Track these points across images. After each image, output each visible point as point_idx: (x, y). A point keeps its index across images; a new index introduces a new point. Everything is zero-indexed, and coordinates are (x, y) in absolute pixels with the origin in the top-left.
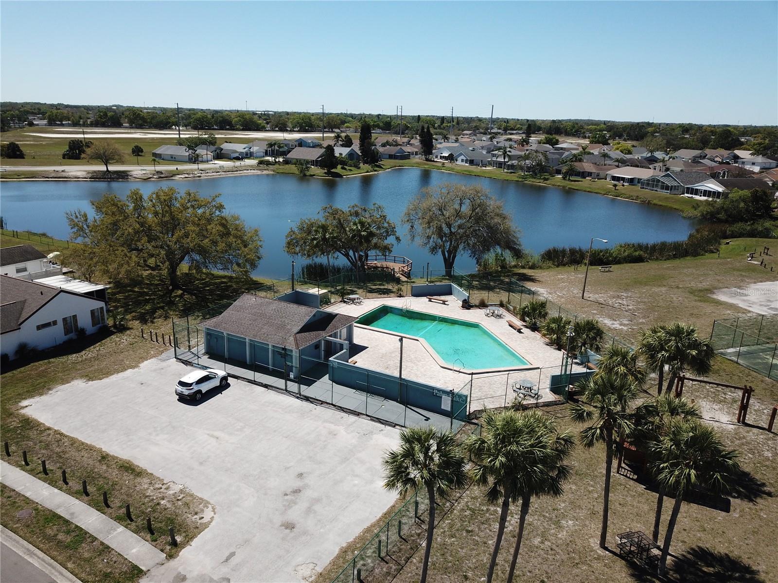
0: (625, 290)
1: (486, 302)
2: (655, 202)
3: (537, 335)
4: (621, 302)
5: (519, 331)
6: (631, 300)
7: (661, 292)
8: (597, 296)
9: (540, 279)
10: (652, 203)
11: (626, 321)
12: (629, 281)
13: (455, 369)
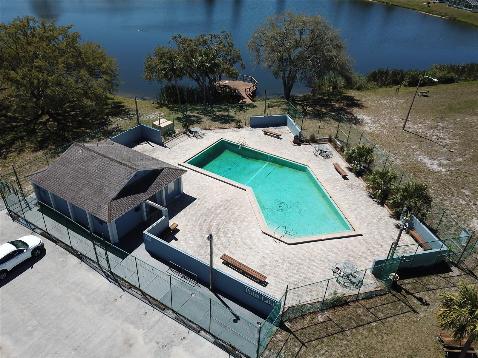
0: (441, 119)
1: (316, 136)
2: (459, 18)
3: (361, 183)
4: (438, 134)
5: (345, 177)
6: (447, 132)
7: (474, 122)
8: (416, 126)
9: (366, 104)
10: (457, 19)
11: (444, 160)
12: (444, 107)
13: (276, 236)
